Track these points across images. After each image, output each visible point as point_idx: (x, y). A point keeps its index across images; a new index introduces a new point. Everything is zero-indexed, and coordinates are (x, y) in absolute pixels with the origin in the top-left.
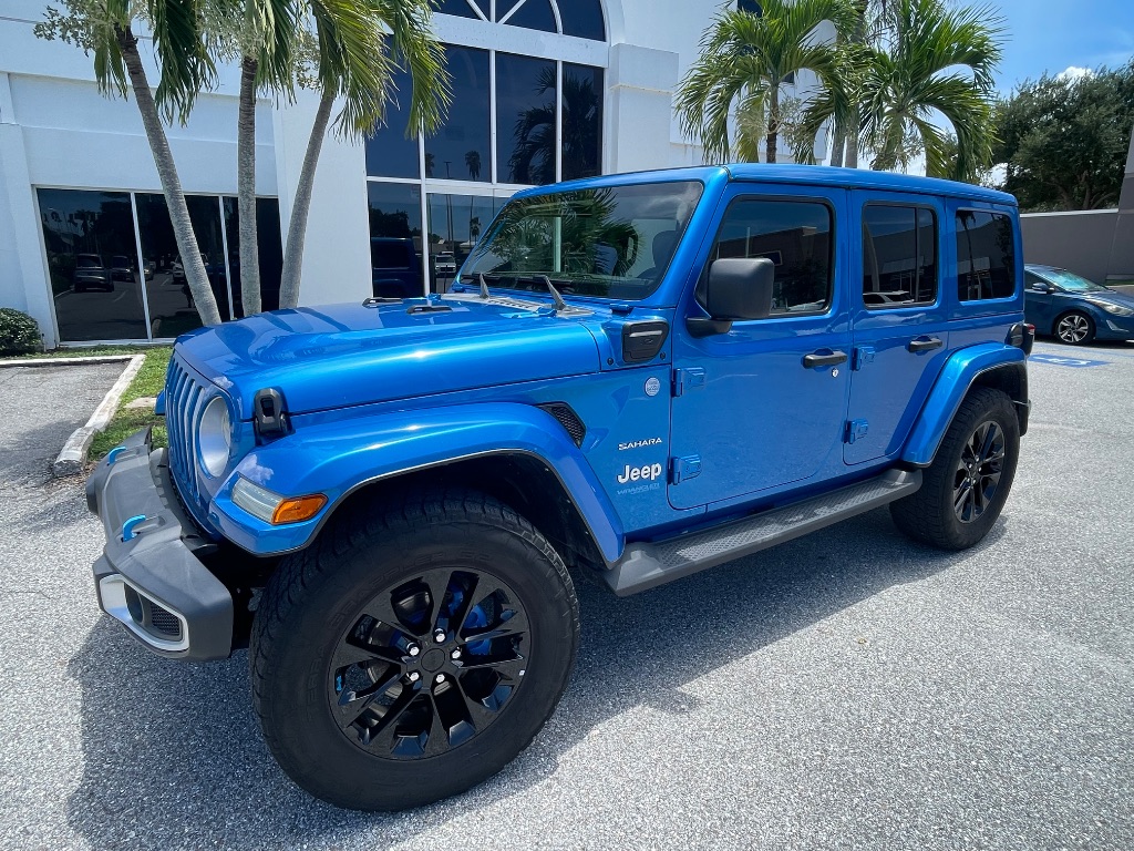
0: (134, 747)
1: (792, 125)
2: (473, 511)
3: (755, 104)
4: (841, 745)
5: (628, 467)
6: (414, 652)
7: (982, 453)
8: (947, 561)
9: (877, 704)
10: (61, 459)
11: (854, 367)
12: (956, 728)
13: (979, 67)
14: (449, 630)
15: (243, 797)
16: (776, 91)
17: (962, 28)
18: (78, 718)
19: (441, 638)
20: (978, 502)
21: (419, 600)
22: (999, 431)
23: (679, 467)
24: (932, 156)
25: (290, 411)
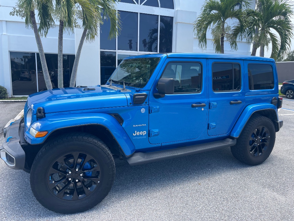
1: (229, 34)
2: (85, 138)
5: (136, 131)
6: (70, 173)
7: (261, 135)
10: (5, 127)
11: (209, 108)
13: (286, 16)
14: (80, 168)
16: (224, 24)
17: (282, 4)
20: (261, 151)
22: (266, 129)
23: (152, 133)
25: (45, 113)
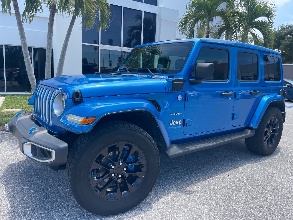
0: (24, 201)
1: (214, 33)
2: (132, 126)
3: (203, 26)
4: (234, 202)
5: (172, 121)
6: (113, 167)
7: (272, 126)
8: (263, 158)
9: (244, 193)
11: (235, 97)
12: (266, 198)
13: (269, 17)
14: (123, 162)
15: (60, 213)
16: (209, 23)
17: (264, 7)
18: (5, 193)
19: (121, 164)
20: (271, 142)
21: (115, 153)
22: (277, 120)
23: (186, 122)
24: (256, 43)
25: (83, 97)
